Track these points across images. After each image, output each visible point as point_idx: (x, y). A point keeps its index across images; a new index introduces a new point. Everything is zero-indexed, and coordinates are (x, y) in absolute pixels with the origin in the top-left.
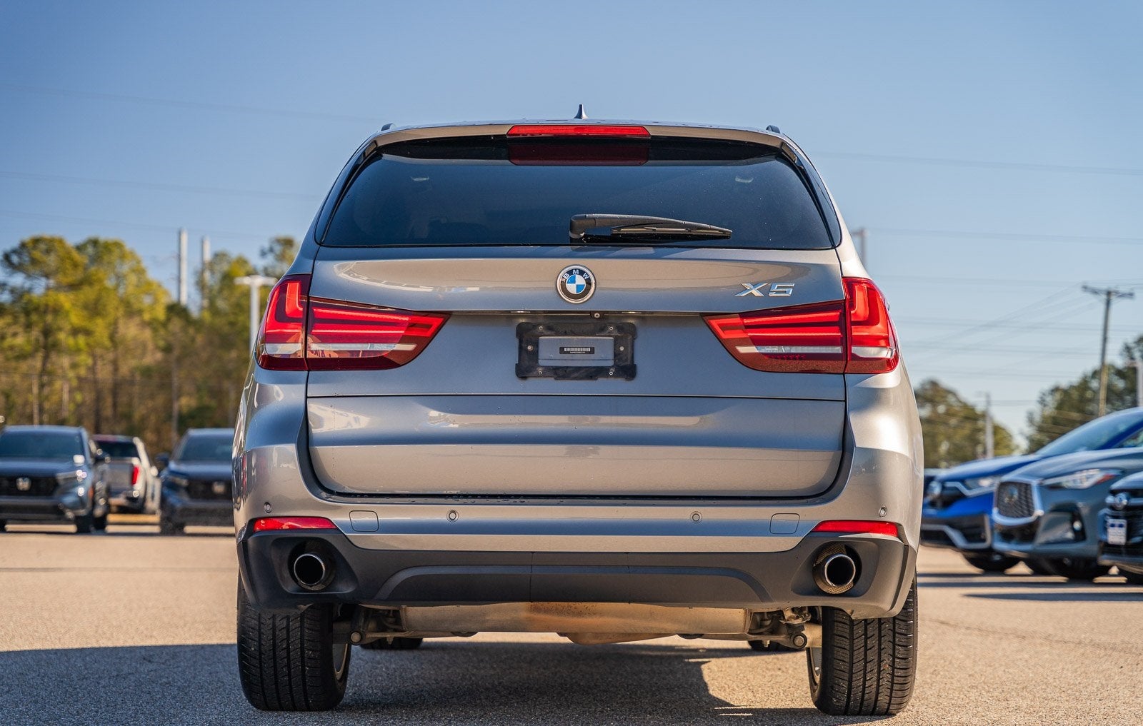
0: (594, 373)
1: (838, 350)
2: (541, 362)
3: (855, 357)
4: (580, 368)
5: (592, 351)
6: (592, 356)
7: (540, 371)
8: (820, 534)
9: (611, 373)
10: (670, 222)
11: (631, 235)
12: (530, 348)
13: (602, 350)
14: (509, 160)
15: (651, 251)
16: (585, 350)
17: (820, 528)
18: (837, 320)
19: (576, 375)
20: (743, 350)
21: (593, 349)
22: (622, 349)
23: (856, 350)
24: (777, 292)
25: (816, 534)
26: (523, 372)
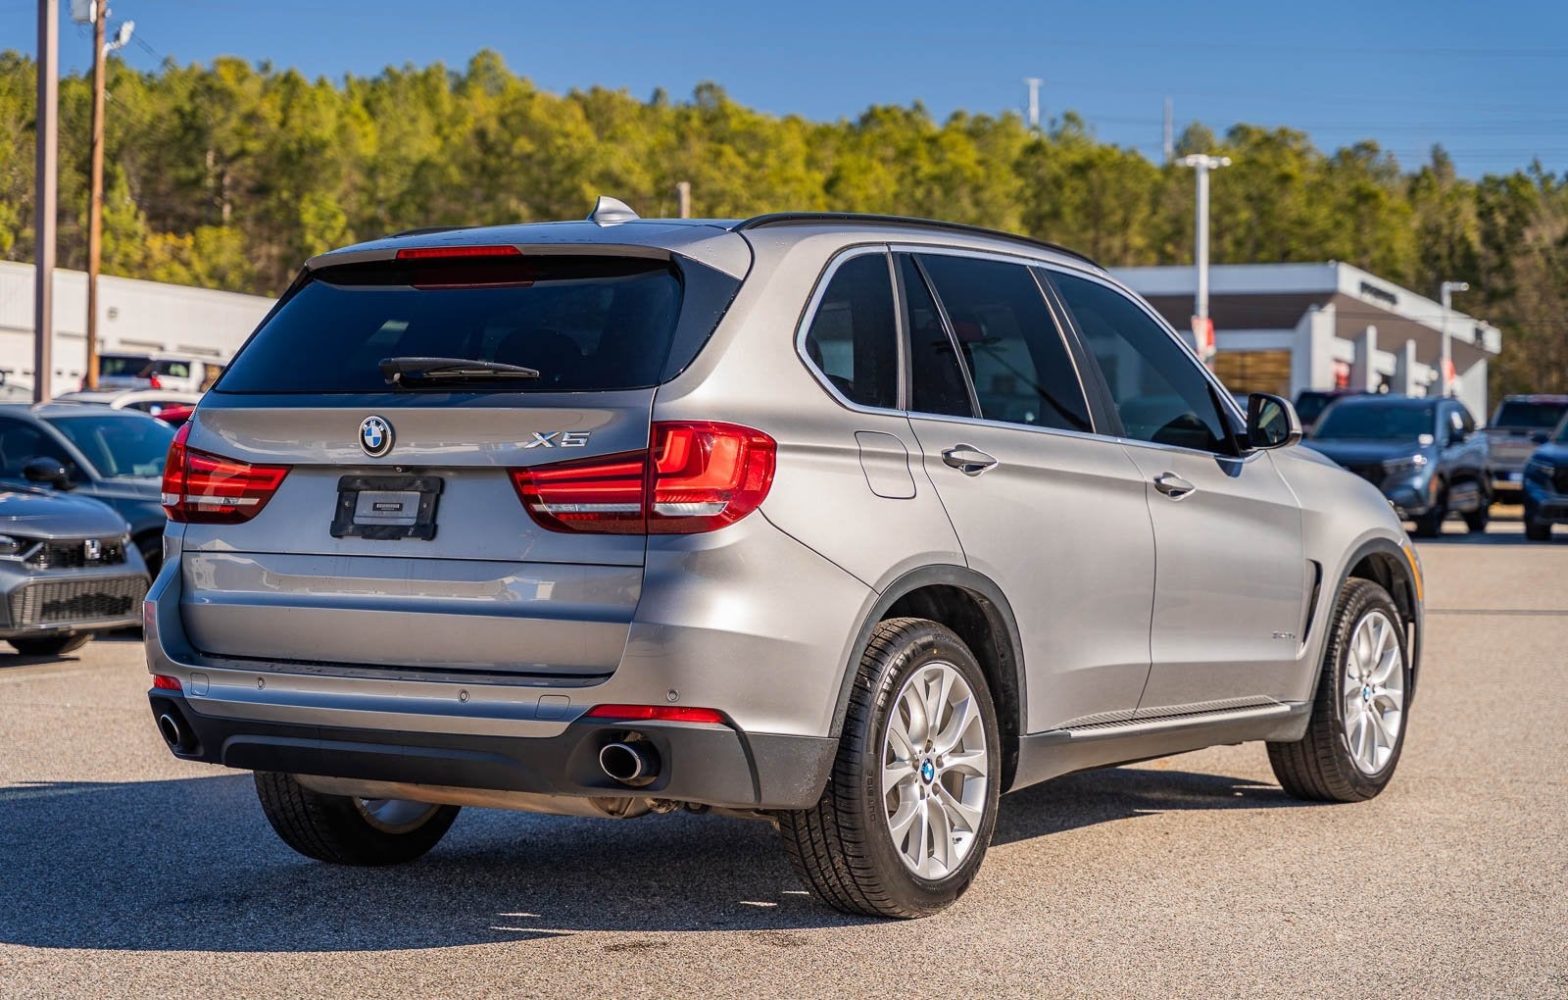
0: (397, 533)
1: (636, 507)
2: (357, 520)
3: (657, 516)
4: (385, 527)
5: (400, 509)
6: (400, 514)
7: (351, 528)
8: (595, 720)
9: (410, 533)
10: (469, 365)
11: (446, 379)
12: (347, 504)
13: (408, 506)
14: (411, 285)
15: (447, 397)
16: (394, 506)
17: (595, 713)
18: (640, 472)
19: (381, 534)
20: (538, 508)
21: (401, 505)
22: (425, 506)
23: (658, 508)
24: (569, 443)
25: (588, 719)
26: (337, 530)
